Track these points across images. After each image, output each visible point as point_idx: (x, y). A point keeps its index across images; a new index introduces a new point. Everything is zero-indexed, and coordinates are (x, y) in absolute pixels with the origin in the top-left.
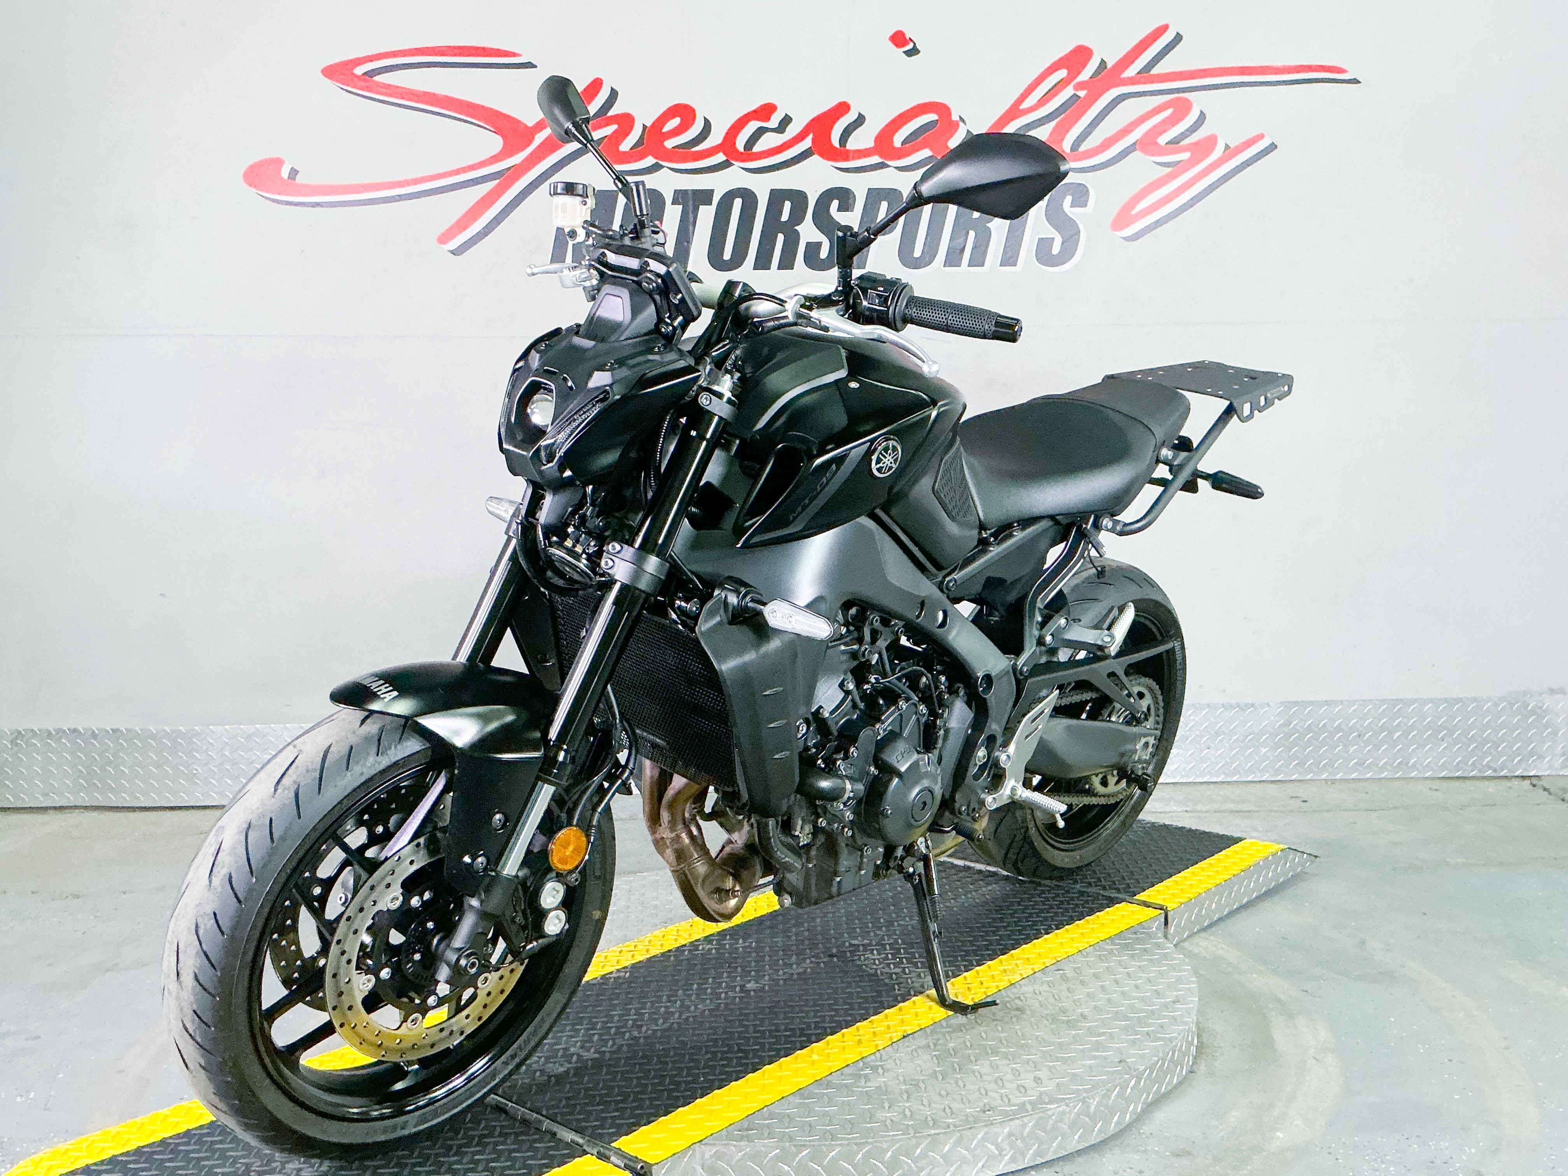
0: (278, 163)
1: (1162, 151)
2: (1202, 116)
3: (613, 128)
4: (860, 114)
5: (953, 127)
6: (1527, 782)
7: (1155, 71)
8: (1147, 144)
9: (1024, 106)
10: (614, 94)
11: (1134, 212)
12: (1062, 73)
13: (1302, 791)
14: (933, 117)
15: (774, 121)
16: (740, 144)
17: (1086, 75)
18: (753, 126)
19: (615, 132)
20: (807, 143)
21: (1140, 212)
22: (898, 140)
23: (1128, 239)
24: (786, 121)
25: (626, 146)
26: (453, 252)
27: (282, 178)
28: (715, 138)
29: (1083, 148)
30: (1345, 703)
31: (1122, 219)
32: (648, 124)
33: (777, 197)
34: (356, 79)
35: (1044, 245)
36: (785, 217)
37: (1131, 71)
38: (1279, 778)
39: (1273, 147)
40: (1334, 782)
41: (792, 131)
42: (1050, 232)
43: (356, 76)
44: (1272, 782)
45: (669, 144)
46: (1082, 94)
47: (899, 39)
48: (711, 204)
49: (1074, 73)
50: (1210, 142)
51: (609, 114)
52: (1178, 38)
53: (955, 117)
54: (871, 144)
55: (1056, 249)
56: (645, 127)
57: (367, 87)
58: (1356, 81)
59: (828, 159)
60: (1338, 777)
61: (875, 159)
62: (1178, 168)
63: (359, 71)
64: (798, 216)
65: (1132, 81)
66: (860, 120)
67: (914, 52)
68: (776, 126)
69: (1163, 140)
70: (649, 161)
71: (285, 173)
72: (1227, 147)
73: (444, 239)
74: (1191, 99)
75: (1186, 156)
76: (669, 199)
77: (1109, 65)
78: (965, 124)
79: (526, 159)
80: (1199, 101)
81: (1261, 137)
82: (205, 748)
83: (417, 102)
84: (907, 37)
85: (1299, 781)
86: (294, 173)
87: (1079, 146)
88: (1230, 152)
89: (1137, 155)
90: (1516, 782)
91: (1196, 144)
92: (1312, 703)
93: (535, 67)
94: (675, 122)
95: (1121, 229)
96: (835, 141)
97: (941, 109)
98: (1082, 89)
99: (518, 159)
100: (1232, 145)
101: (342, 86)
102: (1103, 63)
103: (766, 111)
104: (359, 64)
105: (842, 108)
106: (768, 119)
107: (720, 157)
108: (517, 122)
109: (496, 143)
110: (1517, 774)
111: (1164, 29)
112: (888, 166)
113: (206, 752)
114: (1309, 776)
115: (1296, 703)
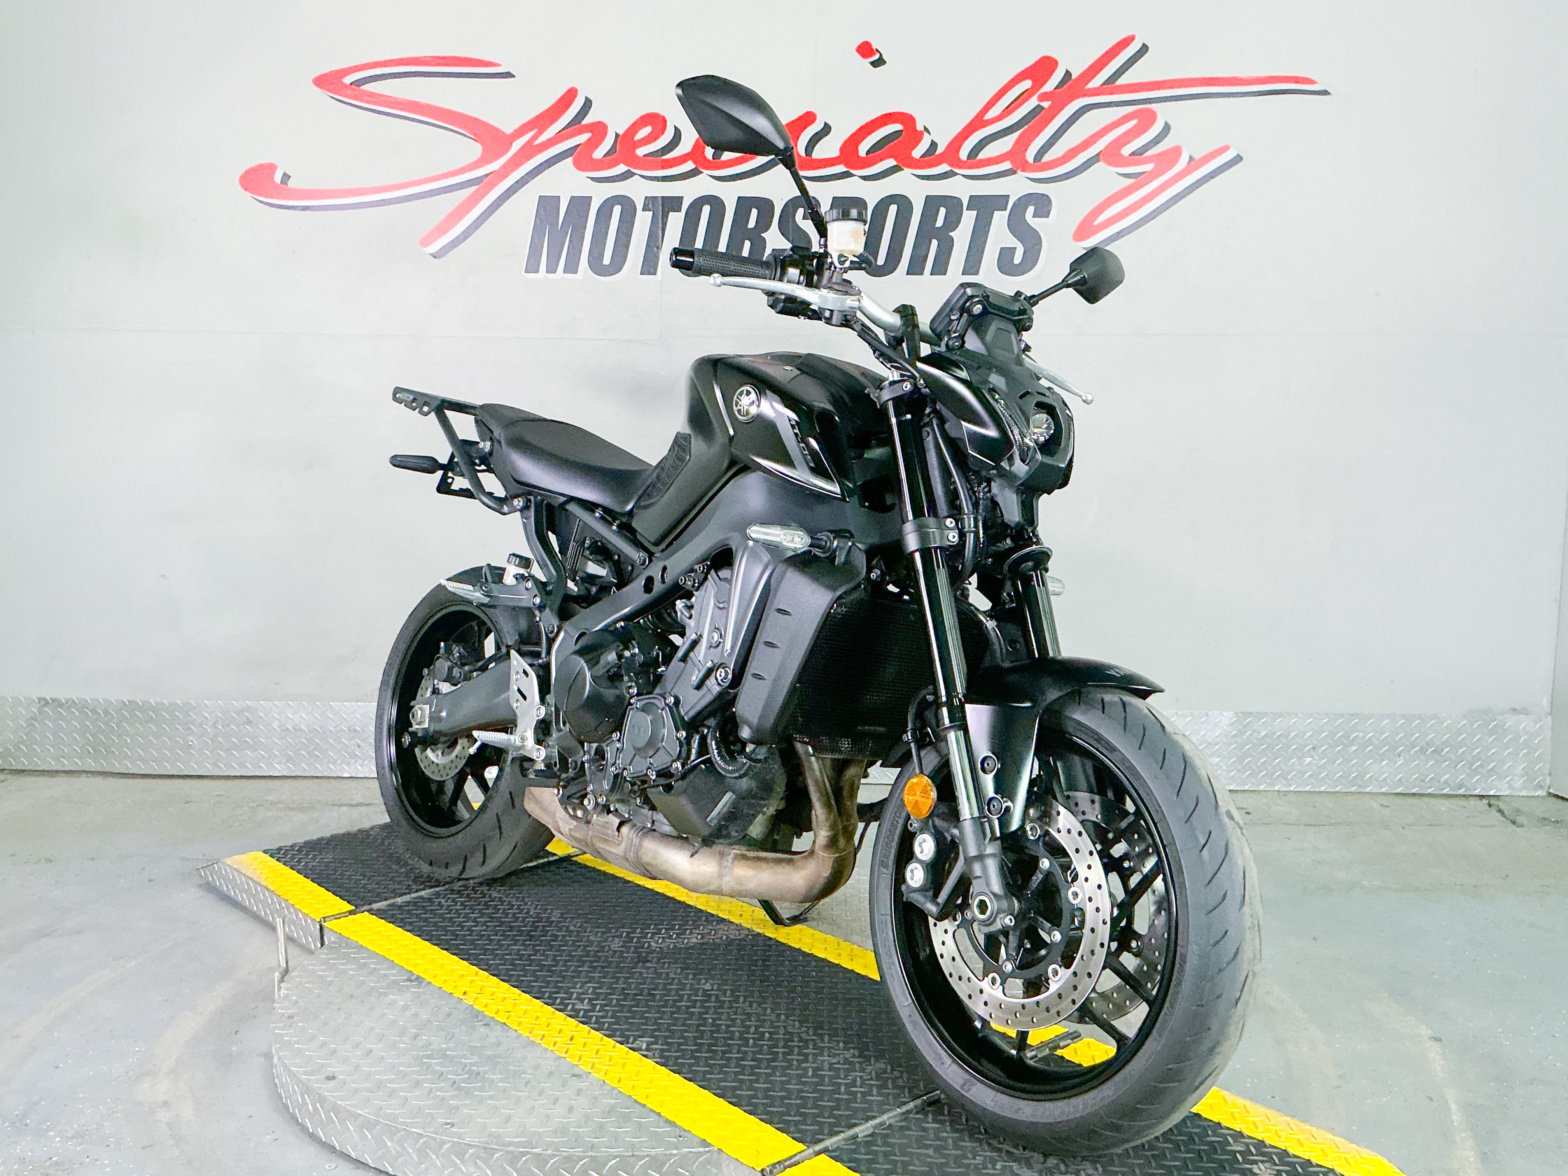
0: (271, 168)
1: (1125, 162)
2: (1167, 128)
3: (587, 136)
5: (917, 137)
6: (1485, 801)
7: (1121, 81)
8: (1111, 155)
9: (987, 117)
10: (588, 104)
11: (1096, 223)
12: (1027, 84)
14: (898, 127)
19: (589, 140)
22: (863, 149)
25: (599, 154)
26: (434, 256)
29: (1046, 158)
30: (1300, 715)
32: (621, 133)
33: (744, 204)
35: (1006, 254)
36: (752, 224)
37: (1096, 82)
39: (1238, 159)
40: (1286, 793)
42: (1011, 241)
43: (344, 84)
45: (641, 152)
46: (1046, 104)
47: (865, 50)
49: (1039, 82)
50: (1176, 152)
51: (584, 122)
52: (1144, 49)
53: (920, 128)
54: (836, 153)
55: (1017, 259)
56: (617, 135)
57: (356, 96)
58: (1325, 93)
60: (1292, 788)
61: (841, 168)
62: (1141, 180)
63: (347, 80)
64: (764, 223)
65: (1096, 92)
66: (826, 130)
67: (879, 63)
69: (1126, 151)
70: (621, 168)
71: (278, 178)
74: (1155, 110)
75: (1149, 167)
76: (639, 206)
78: (929, 133)
79: (504, 166)
80: (1164, 112)
81: (1225, 149)
82: (199, 721)
84: (874, 48)
86: (286, 177)
87: (1042, 157)
88: (1194, 164)
89: (1100, 165)
90: (1473, 802)
91: (1161, 154)
92: (1266, 714)
94: (646, 131)
97: (907, 120)
99: (496, 165)
100: (1197, 156)
101: (332, 95)
102: (1068, 74)
107: (689, 166)
109: (475, 150)
110: (1476, 792)
112: (853, 175)
113: (201, 724)
114: (1261, 788)
115: (1251, 714)
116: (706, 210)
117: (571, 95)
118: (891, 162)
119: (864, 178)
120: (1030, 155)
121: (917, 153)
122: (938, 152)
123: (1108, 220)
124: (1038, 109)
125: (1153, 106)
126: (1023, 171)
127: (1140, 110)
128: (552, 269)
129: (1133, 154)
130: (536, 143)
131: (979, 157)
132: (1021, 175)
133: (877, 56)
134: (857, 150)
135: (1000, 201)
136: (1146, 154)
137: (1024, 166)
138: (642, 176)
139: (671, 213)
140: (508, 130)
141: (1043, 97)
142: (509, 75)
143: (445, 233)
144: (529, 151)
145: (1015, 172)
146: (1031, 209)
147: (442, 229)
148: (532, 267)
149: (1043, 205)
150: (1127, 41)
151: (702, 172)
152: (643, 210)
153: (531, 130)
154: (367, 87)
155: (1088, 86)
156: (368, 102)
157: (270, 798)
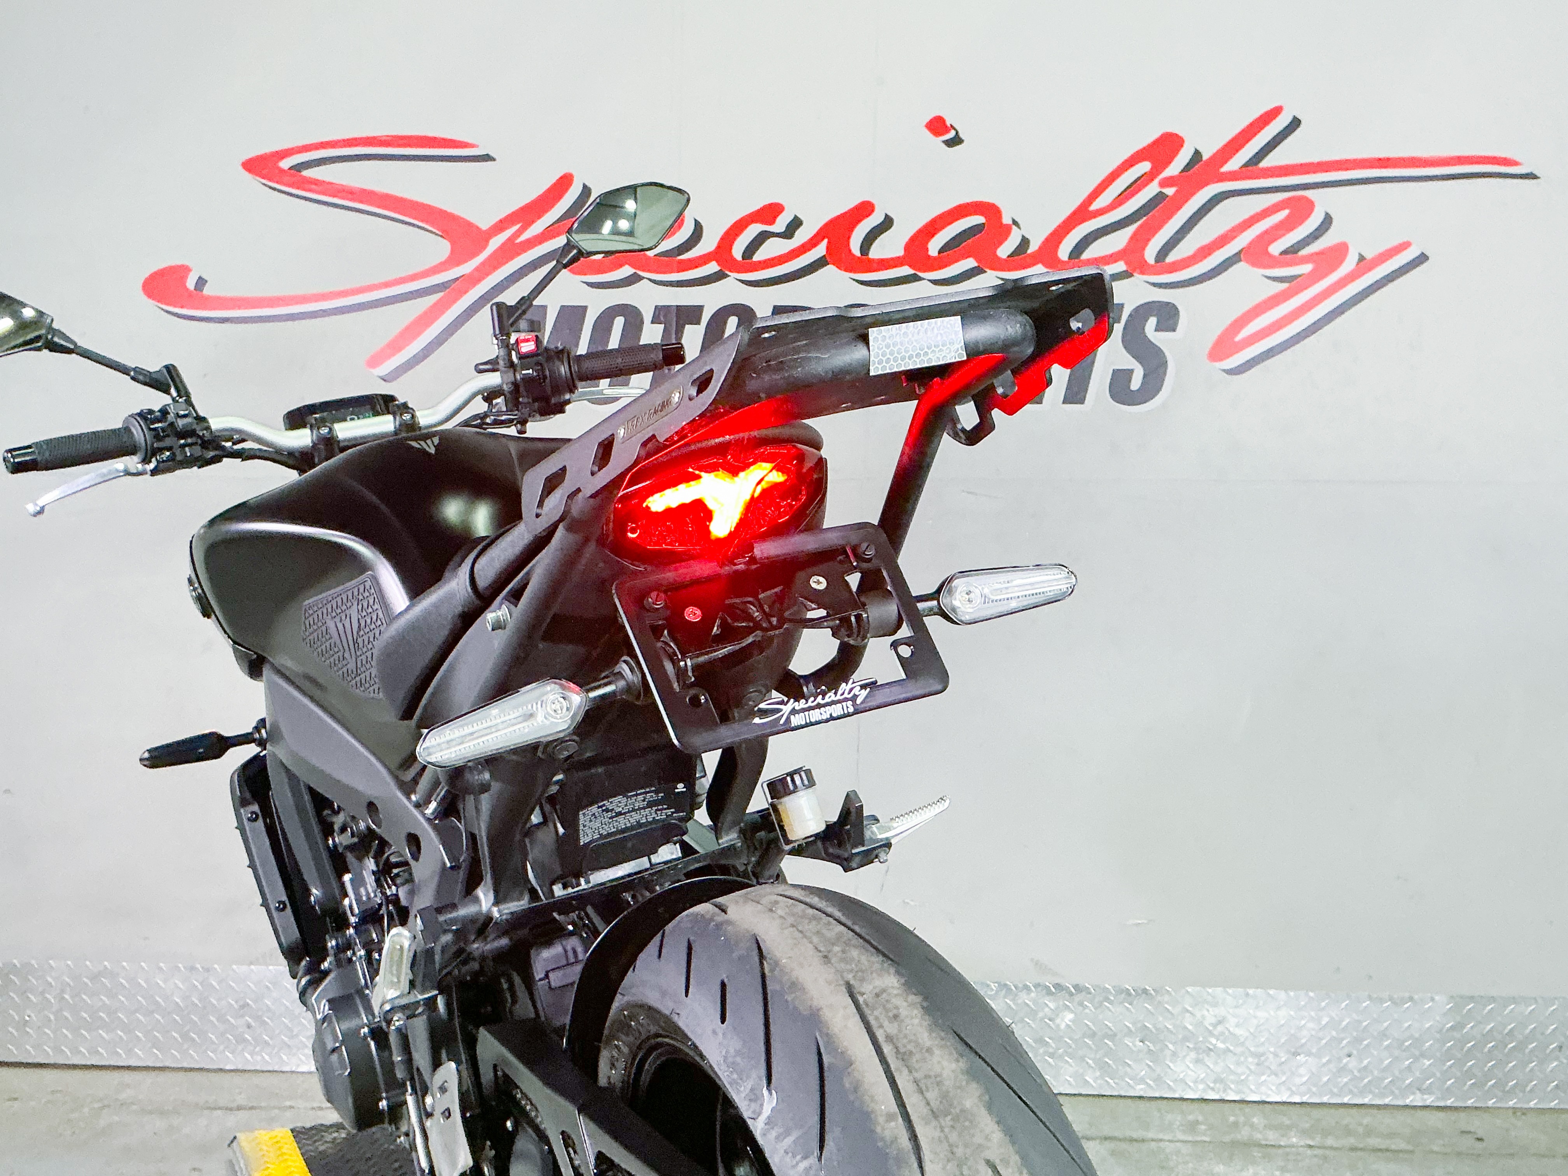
0: (182, 271)
1: (1274, 262)
2: (1328, 221)
4: (886, 215)
5: (1004, 232)
7: (1264, 164)
9: (1094, 207)
11: (1238, 338)
12: (1145, 167)
13: (1477, 1124)
14: (979, 219)
15: (780, 225)
16: (738, 251)
17: (1174, 168)
18: (754, 230)
20: (821, 250)
22: (934, 247)
23: (1230, 372)
24: (796, 224)
28: (708, 244)
29: (1171, 258)
30: (1540, 1001)
35: (1120, 379)
37: (1235, 164)
38: (1449, 1103)
39: (1422, 258)
40: (1525, 1112)
41: (802, 236)
42: (1127, 361)
44: (1439, 1108)
46: (1170, 191)
47: (937, 126)
48: (698, 323)
50: (1340, 251)
52: (1295, 123)
53: (1006, 220)
54: (900, 252)
55: (1136, 384)
59: (846, 270)
60: (1532, 1104)
61: (906, 271)
62: (1296, 284)
63: (285, 164)
66: (887, 223)
67: (956, 141)
68: (783, 230)
69: (1275, 249)
71: (191, 284)
72: (1362, 258)
75: (1306, 268)
76: (648, 316)
77: (1206, 156)
78: (1019, 228)
79: (477, 269)
80: (1323, 201)
81: (1405, 246)
82: (40, 989)
83: (351, 200)
84: (948, 124)
85: (1476, 1109)
86: (201, 282)
87: (1166, 255)
88: (1364, 265)
89: (1242, 267)
92: (1493, 999)
93: (494, 160)
95: (1221, 360)
96: (856, 250)
97: (990, 210)
98: (1171, 186)
99: (467, 268)
102: (1197, 154)
103: (770, 212)
105: (864, 209)
106: (772, 222)
107: (713, 267)
108: (469, 225)
109: (442, 248)
111: (1276, 112)
112: (920, 279)
113: (42, 993)
114: (1490, 1103)
115: (1472, 998)
118: (970, 263)
119: (935, 282)
120: (1150, 254)
121: (1004, 251)
122: (1029, 251)
124: (1160, 197)
125: (1309, 193)
126: (1142, 273)
129: (1285, 252)
132: (1138, 278)
133: (952, 134)
137: (1143, 268)
138: (650, 280)
139: (687, 326)
140: (484, 225)
141: (1165, 183)
142: (487, 158)
144: (510, 250)
145: (1131, 275)
146: (1152, 322)
147: (395, 346)
150: (1274, 113)
151: (728, 276)
152: (652, 322)
153: (513, 224)
154: (307, 173)
155: (1226, 168)
157: (123, 1096)
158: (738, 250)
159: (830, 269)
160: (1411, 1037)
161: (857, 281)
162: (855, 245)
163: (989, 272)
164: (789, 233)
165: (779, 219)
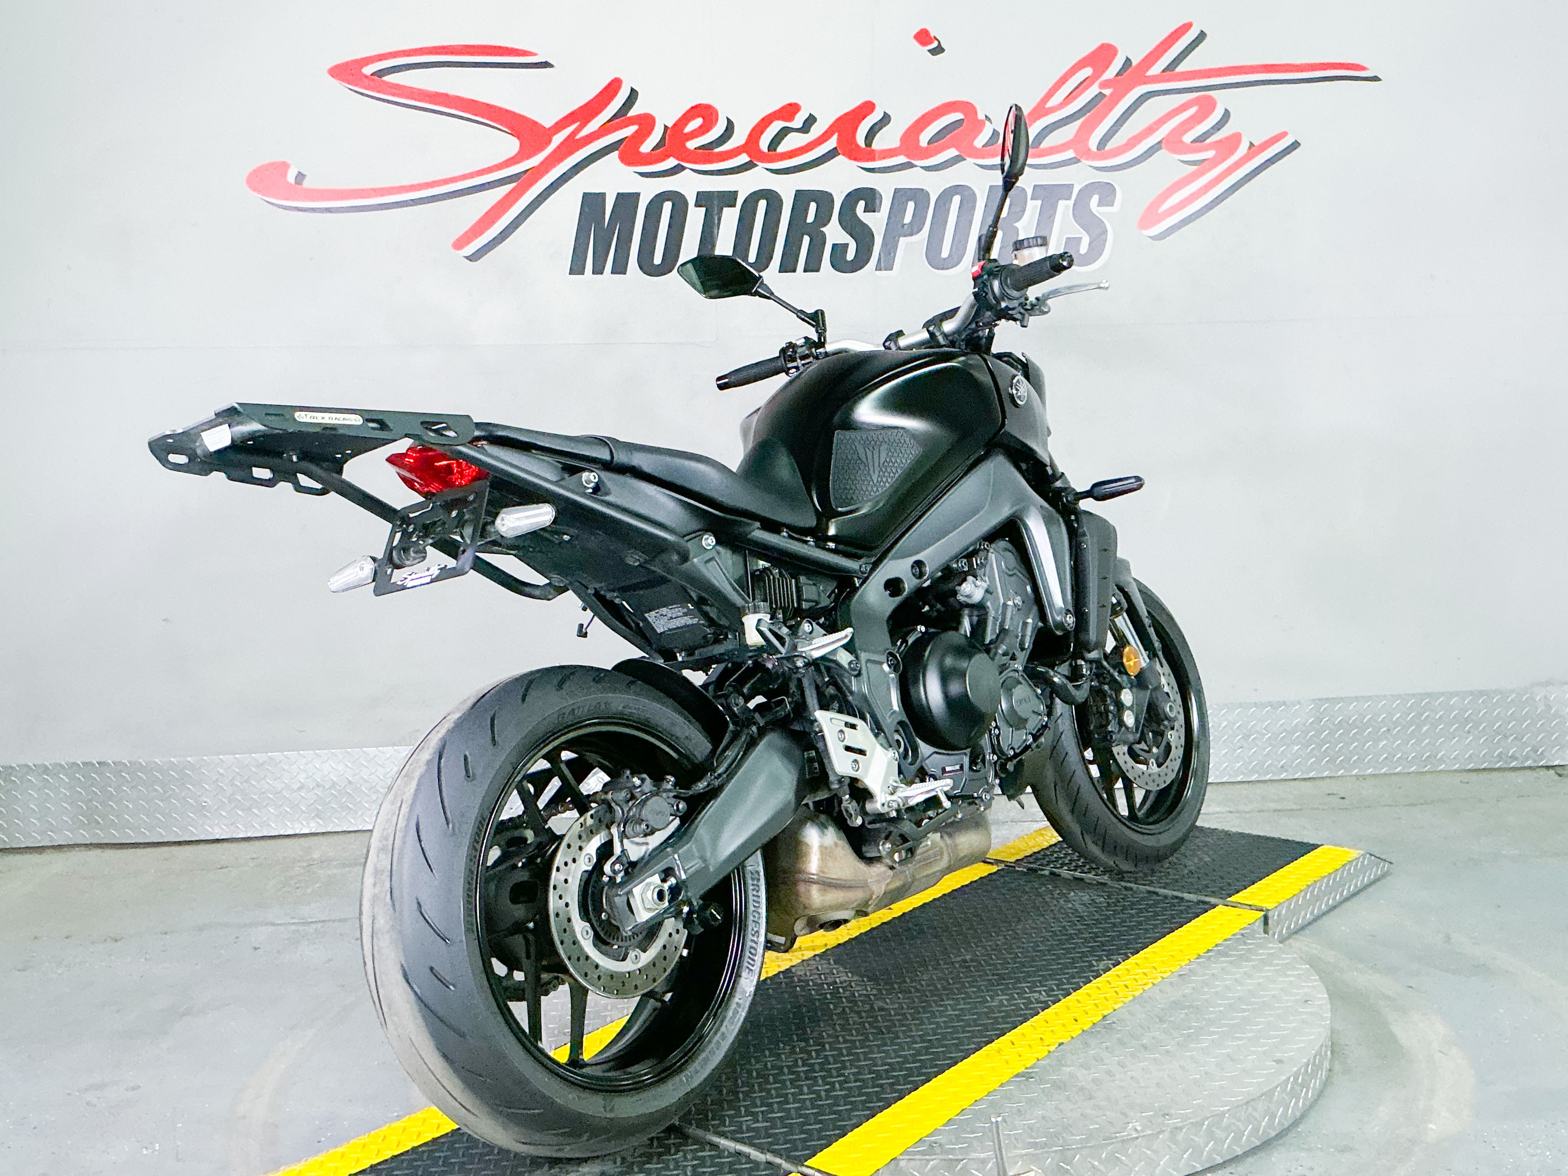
0: (284, 167)
1: (1185, 149)
2: (1227, 115)
3: (635, 128)
5: (978, 126)
6: (1552, 772)
7: (1180, 69)
8: (1173, 143)
9: (1049, 105)
10: (633, 95)
11: (1160, 211)
12: (1087, 72)
13: (1343, 788)
14: (958, 116)
15: (798, 122)
17: (1111, 73)
20: (832, 143)
21: (1165, 211)
22: (924, 139)
23: (1154, 238)
24: (811, 120)
25: (647, 147)
26: (467, 258)
27: (288, 182)
28: (738, 139)
29: (1110, 146)
30: (1374, 698)
31: (1150, 217)
32: (670, 125)
33: (802, 198)
34: (364, 79)
36: (810, 218)
37: (1156, 69)
38: (1311, 775)
39: (1295, 145)
40: (1364, 777)
41: (816, 131)
43: (366, 77)
44: (1305, 779)
45: (692, 145)
46: (1107, 92)
47: (923, 37)
48: (734, 206)
50: (1235, 140)
51: (630, 114)
52: (1202, 36)
53: (981, 116)
54: (896, 143)
56: (666, 127)
58: (1376, 79)
60: (1369, 772)
62: (1203, 166)
63: (368, 70)
64: (823, 218)
66: (886, 119)
67: (938, 50)
68: (800, 126)
69: (1188, 138)
70: (671, 162)
71: (291, 178)
73: (459, 244)
75: (1210, 154)
76: (691, 200)
80: (1223, 99)
81: (1284, 134)
82: (215, 779)
84: (932, 36)
85: (1330, 777)
86: (300, 177)
89: (1162, 153)
90: (1543, 772)
91: (1220, 141)
92: (1342, 699)
94: (696, 123)
97: (968, 108)
99: (535, 161)
102: (1128, 61)
103: (790, 111)
104: (367, 64)
105: (867, 108)
106: (791, 118)
107: (744, 158)
109: (511, 145)
110: (1542, 764)
111: (1187, 27)
113: (216, 782)
114: (1340, 773)
115: (1327, 700)
116: (762, 204)
117: (614, 86)
118: (952, 152)
119: (927, 169)
120: (1093, 143)
123: (1172, 207)
124: (1101, 95)
125: (1211, 93)
126: (1087, 159)
127: (1198, 98)
128: (598, 270)
130: (578, 137)
131: (1042, 146)
133: (935, 44)
134: (918, 140)
135: (1064, 191)
136: (1208, 141)
138: (691, 170)
139: (725, 209)
140: (548, 123)
141: (1105, 84)
142: (546, 65)
143: (481, 233)
144: (571, 145)
145: (1079, 161)
146: (1095, 198)
148: (577, 268)
149: (1107, 193)
153: (574, 122)
154: (389, 78)
156: (393, 95)
158: (764, 143)
159: (840, 158)
160: (1285, 730)
161: (862, 168)
162: (860, 139)
163: (968, 159)
164: (806, 127)
165: (797, 116)
